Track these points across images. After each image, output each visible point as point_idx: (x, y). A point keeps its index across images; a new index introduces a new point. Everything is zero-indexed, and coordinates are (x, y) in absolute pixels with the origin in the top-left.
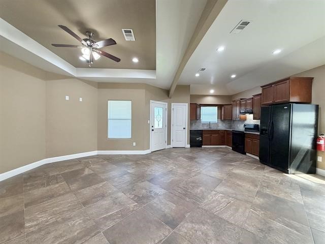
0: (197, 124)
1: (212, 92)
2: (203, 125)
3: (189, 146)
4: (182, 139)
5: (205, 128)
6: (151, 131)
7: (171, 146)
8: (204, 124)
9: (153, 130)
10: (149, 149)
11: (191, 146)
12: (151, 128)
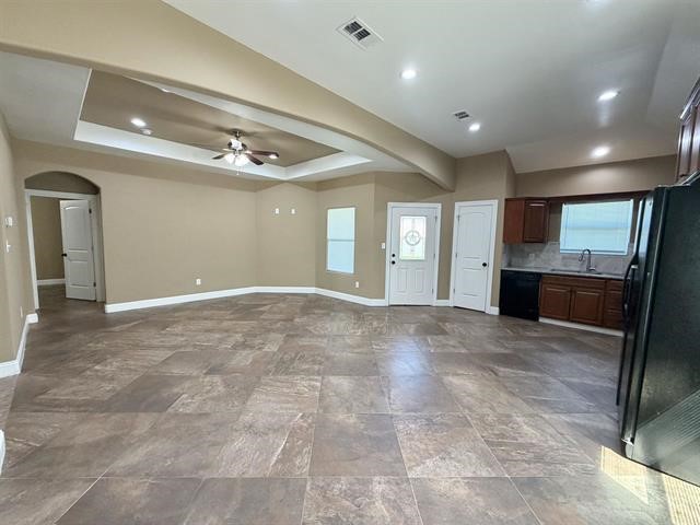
0: (543, 256)
1: (601, 152)
2: (564, 258)
3: (495, 311)
4: (476, 288)
5: (574, 268)
6: (388, 263)
7: (450, 303)
8: (568, 257)
9: (394, 263)
10: (383, 297)
11: (501, 312)
12: (389, 259)
